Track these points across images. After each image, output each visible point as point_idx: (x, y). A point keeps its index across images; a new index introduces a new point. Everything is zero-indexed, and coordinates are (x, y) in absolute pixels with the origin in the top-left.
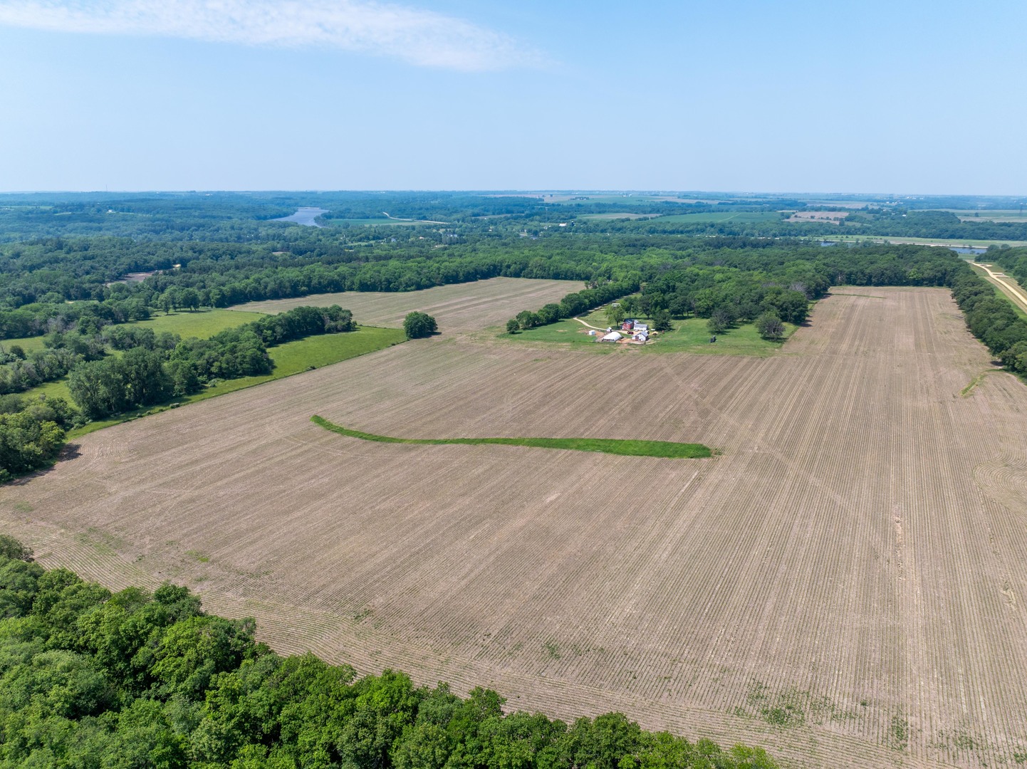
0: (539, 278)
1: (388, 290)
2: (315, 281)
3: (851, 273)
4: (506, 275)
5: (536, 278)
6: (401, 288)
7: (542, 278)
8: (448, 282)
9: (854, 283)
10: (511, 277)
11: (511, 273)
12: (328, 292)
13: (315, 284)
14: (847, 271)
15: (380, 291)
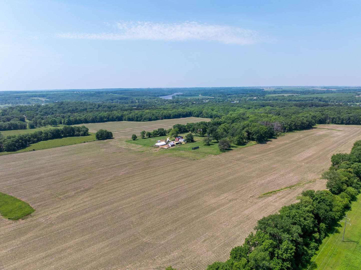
0: (205, 117)
1: (137, 121)
2: (111, 117)
3: (334, 118)
4: (194, 116)
5: (204, 117)
6: (142, 120)
7: (206, 117)
8: (165, 118)
9: (335, 123)
10: (196, 117)
11: (196, 116)
12: (116, 121)
13: (111, 118)
14: (332, 117)
15: (135, 121)
